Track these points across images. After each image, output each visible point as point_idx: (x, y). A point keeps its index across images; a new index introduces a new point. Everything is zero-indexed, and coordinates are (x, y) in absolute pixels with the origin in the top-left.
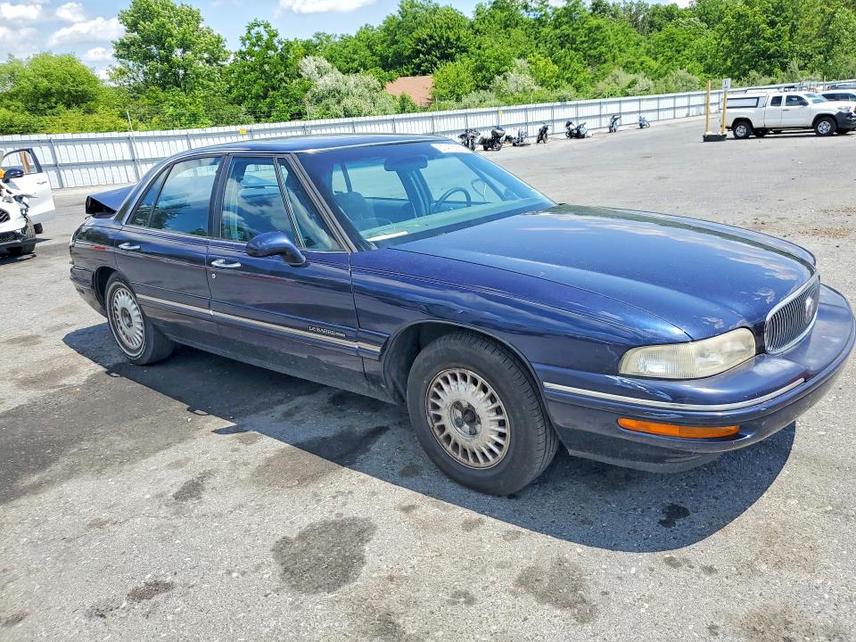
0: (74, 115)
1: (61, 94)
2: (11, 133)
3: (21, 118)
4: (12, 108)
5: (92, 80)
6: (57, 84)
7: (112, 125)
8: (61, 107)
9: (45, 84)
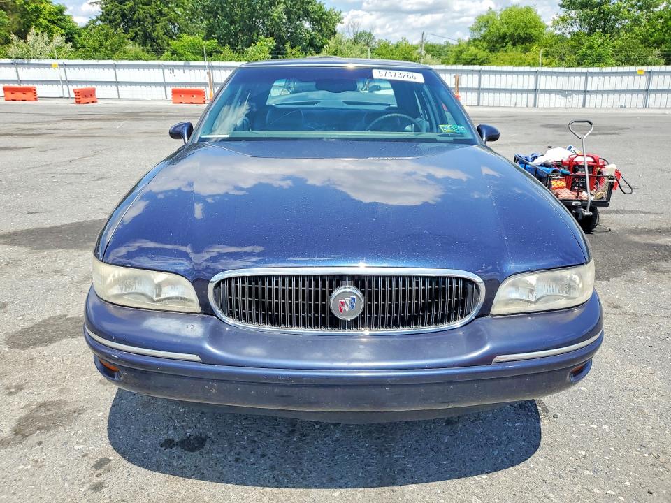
0: (515, 52)
1: (512, 36)
2: (474, 64)
3: (482, 54)
4: (480, 47)
5: (538, 25)
6: (512, 30)
7: (532, 62)
8: (509, 46)
9: (505, 29)
